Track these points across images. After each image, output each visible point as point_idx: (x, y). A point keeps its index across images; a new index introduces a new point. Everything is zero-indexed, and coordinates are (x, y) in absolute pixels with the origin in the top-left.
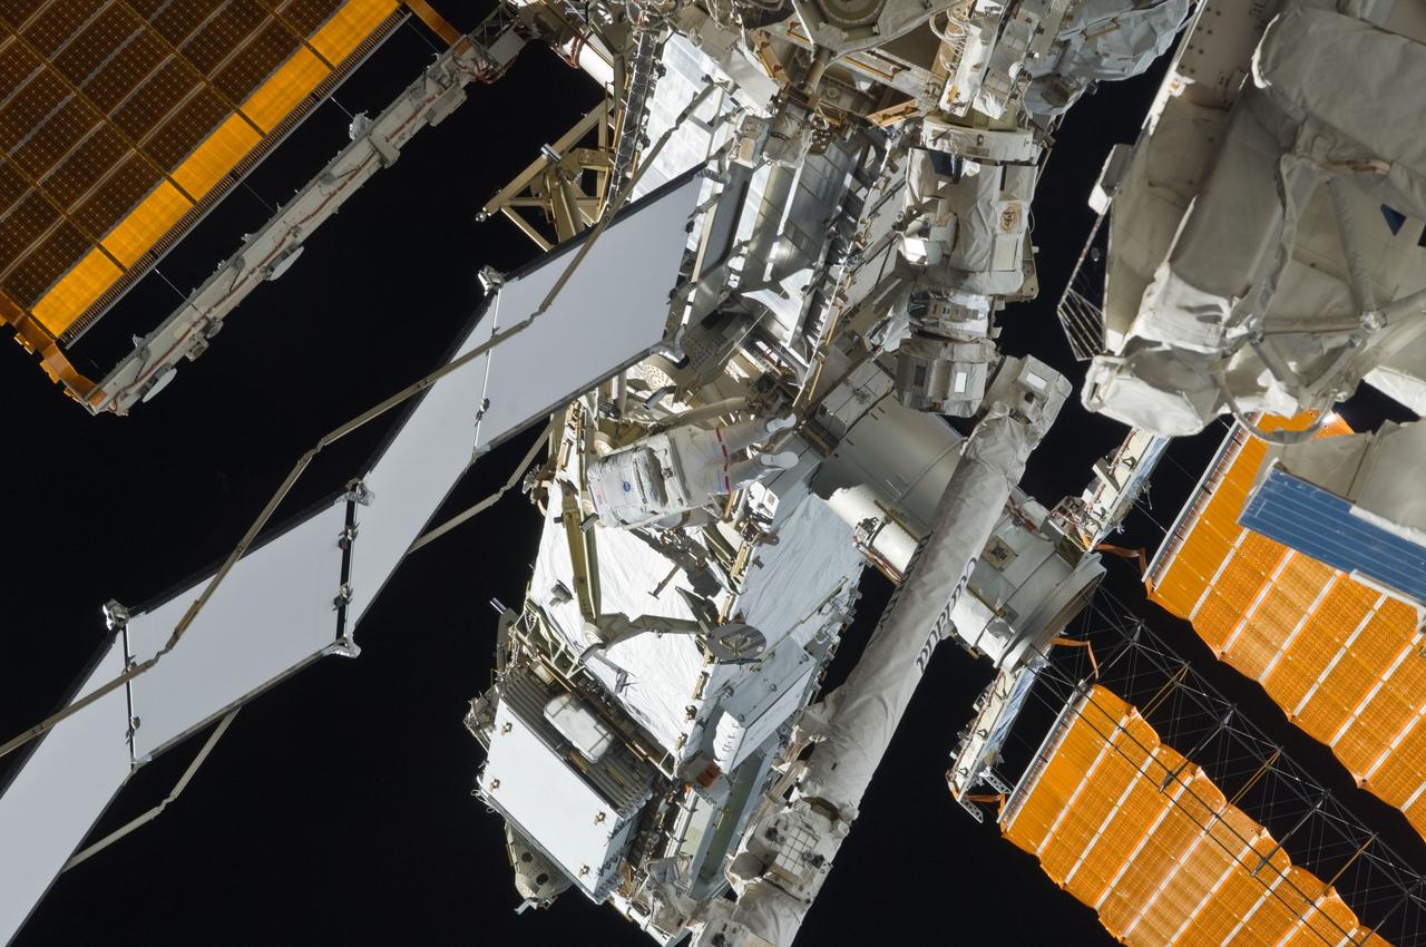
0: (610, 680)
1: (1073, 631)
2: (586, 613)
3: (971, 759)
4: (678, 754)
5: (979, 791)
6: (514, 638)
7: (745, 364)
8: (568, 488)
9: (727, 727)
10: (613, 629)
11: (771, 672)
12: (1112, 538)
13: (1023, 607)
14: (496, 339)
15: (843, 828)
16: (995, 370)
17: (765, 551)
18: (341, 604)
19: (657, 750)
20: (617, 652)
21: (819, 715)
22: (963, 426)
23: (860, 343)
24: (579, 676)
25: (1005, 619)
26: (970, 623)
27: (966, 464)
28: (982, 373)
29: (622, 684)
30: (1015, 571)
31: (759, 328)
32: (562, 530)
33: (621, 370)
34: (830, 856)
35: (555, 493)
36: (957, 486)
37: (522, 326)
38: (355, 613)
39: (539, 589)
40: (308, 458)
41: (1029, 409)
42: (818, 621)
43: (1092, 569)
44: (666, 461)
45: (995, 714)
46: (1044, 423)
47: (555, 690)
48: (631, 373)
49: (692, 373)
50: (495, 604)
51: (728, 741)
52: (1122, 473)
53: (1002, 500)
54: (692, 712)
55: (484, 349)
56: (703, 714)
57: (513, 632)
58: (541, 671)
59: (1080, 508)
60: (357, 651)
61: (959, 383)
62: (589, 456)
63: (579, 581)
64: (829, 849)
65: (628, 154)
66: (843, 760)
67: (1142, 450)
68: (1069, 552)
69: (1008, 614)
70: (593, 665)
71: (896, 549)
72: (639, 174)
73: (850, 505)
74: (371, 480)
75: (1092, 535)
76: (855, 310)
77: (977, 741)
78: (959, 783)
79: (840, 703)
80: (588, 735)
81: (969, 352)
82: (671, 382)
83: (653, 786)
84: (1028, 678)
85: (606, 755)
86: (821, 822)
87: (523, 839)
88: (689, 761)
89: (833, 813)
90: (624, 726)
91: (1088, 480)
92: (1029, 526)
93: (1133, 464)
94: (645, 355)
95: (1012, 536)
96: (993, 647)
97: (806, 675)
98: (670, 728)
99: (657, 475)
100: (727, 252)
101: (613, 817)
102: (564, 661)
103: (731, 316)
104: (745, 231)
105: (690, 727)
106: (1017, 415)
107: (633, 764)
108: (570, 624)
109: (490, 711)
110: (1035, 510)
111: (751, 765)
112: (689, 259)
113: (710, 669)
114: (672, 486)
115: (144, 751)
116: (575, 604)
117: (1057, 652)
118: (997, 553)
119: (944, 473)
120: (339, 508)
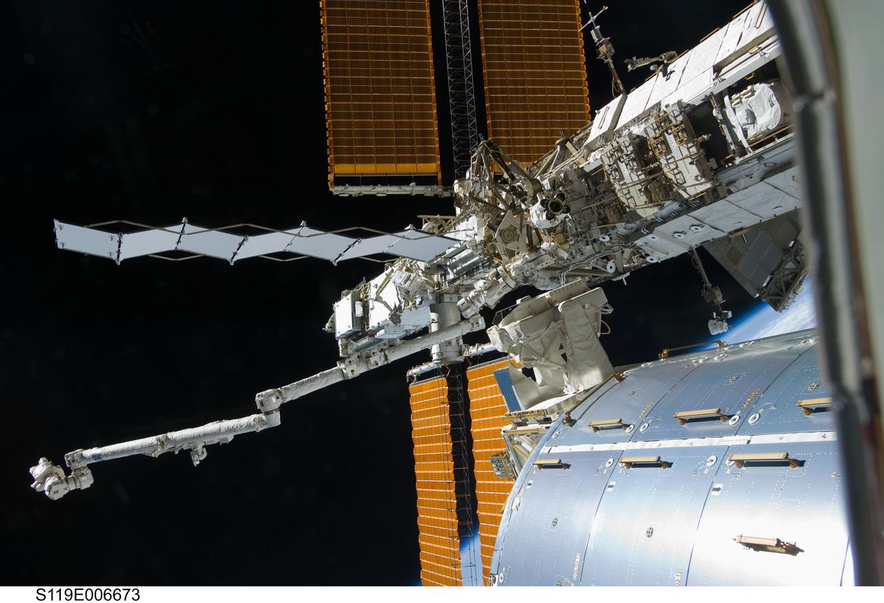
0: (371, 307)
1: (450, 366)
2: (377, 293)
3: (415, 371)
4: (370, 328)
5: (412, 377)
6: (362, 285)
7: (438, 278)
8: (392, 271)
9: (382, 332)
10: (378, 299)
11: (397, 328)
12: (469, 357)
13: (445, 355)
14: (403, 237)
15: (386, 363)
16: (476, 314)
17: (413, 309)
18: (340, 255)
19: (368, 324)
20: (376, 303)
21: (399, 342)
22: (463, 319)
23: (458, 291)
24: (367, 301)
25: (441, 354)
26: (435, 350)
27: (457, 324)
28: (473, 313)
29: (372, 309)
30: (449, 348)
31: (445, 274)
32: (385, 276)
33: (418, 260)
34: (379, 365)
35: (390, 269)
36: (453, 326)
37: (409, 239)
38: (340, 259)
39: (373, 282)
40: (357, 228)
41: (475, 325)
42: (412, 328)
43: (461, 359)
44: (411, 278)
45: (425, 367)
46: (476, 329)
47: (361, 300)
48: (419, 263)
49: (428, 272)
50: (364, 278)
51: (381, 333)
52: (480, 349)
53: (457, 335)
54: (379, 324)
55: (400, 237)
56: (380, 325)
57: (363, 285)
58: (361, 295)
59: (468, 348)
60: (336, 265)
61: (468, 311)
62: (401, 269)
63: (381, 287)
64: (380, 364)
65: (450, 228)
66: (396, 352)
67: (487, 348)
68: (460, 353)
69: (442, 354)
70: (370, 302)
71: (434, 328)
72: (449, 233)
73: (434, 316)
74: (363, 241)
75: (466, 354)
76: (462, 285)
77: (418, 369)
78: (410, 373)
79: (403, 343)
80: (359, 311)
81: (474, 307)
82: (424, 270)
83: (362, 329)
84: (436, 366)
85: (359, 318)
86: (383, 359)
87: (334, 318)
88: (371, 330)
89: (386, 359)
90: (366, 316)
91: (473, 345)
92: (458, 343)
93: (483, 349)
94: (424, 261)
95: (454, 342)
96: (435, 357)
97: (402, 334)
98: (373, 322)
99: (408, 279)
100: (450, 258)
101: (351, 328)
102: (367, 297)
103: (442, 268)
104: (457, 257)
105: (376, 325)
106: (472, 324)
107: (362, 323)
108: (372, 293)
109: (348, 294)
110: (461, 342)
111: (381, 340)
112: (444, 253)
113: (388, 319)
114: (409, 282)
115: (288, 249)
116: (376, 290)
117: (444, 367)
118: (449, 343)
119: (452, 323)
120: (354, 240)
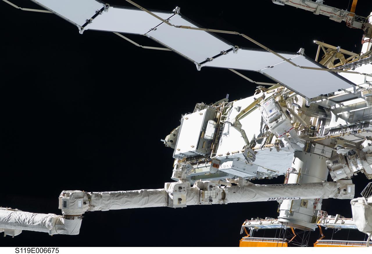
0: (225, 131)
1: (296, 230)
2: (237, 117)
3: (254, 224)
4: (217, 156)
5: (247, 229)
6: (222, 104)
7: (315, 121)
8: (264, 97)
9: (229, 164)
10: (237, 125)
11: (248, 167)
12: (323, 228)
13: (295, 216)
14: (288, 61)
15: (221, 202)
16: (347, 179)
17: (274, 150)
18: (208, 60)
19: (215, 151)
20: (232, 129)
21: (244, 183)
22: (330, 179)
23: (335, 145)
24: (222, 124)
25: (291, 213)
26: (285, 206)
27: (321, 184)
28: (344, 176)
29: (226, 134)
30: (303, 209)
31: (325, 120)
32: (253, 100)
33: (298, 93)
34: (213, 203)
35: (261, 94)
36: (315, 184)
37: (295, 65)
38: (208, 64)
39: (236, 103)
40: (237, 33)
41: (342, 191)
42: (265, 171)
43: (313, 227)
44: (280, 120)
45: (267, 223)
46: (341, 197)
47: (216, 120)
48: (298, 96)
49: (307, 110)
50: (228, 95)
51: (225, 167)
52: (339, 222)
53: (318, 197)
54: (228, 154)
55: (285, 59)
56: (229, 156)
57: (224, 103)
58: (218, 114)
59: (326, 216)
60: (199, 69)
61: (339, 172)
62: (274, 97)
63: (244, 111)
64: (215, 202)
65: (349, 67)
66: (237, 194)
67: (348, 224)
68: (314, 220)
69: (292, 214)
70: (226, 126)
71: (292, 179)
72: (346, 72)
73: (297, 164)
74: (240, 51)
75: (321, 223)
76: (342, 139)
77: (258, 223)
78: (247, 224)
79: (250, 186)
80: (210, 133)
81: (348, 171)
82: (301, 106)
83: (207, 155)
84: (280, 226)
85: (207, 140)
86: (220, 196)
87: (178, 132)
88: (217, 160)
89: (224, 198)
90: (216, 140)
91: (334, 215)
92: (315, 207)
93: (343, 223)
94: (304, 97)
95: (310, 204)
96: (282, 214)
97: (252, 176)
98: (222, 151)
100: (338, 102)
101: (194, 149)
102: (224, 118)
103: (325, 112)
104: (346, 103)
105: (225, 155)
106: (339, 190)
107: (209, 147)
108: (232, 116)
109: (203, 108)
110: (319, 206)
111: (224, 174)
112: (332, 94)
113: (241, 152)
115: (149, 35)
116: (238, 113)
117: (289, 230)
118: (304, 203)
119: (316, 180)
120: (230, 47)
